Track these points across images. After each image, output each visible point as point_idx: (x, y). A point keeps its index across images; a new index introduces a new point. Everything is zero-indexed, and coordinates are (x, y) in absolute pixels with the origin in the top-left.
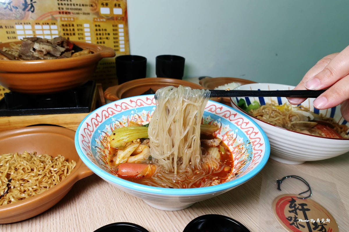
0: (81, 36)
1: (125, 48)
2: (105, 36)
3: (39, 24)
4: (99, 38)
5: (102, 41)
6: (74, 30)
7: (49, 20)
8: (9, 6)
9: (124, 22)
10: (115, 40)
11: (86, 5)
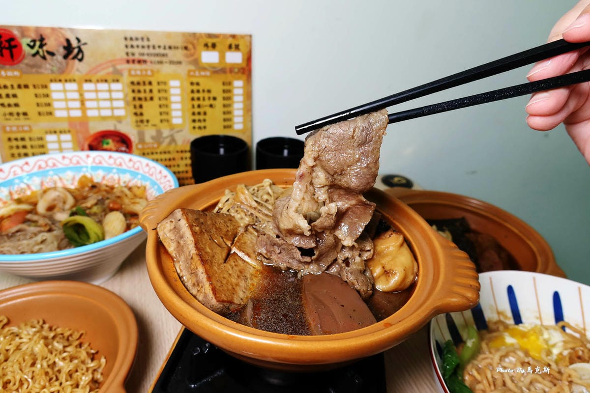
0: (163, 102)
1: (244, 123)
2: (207, 102)
3: (90, 81)
4: (196, 106)
5: (202, 110)
6: (151, 91)
7: (108, 74)
8: (40, 51)
9: (245, 77)
10: (226, 109)
11: (176, 48)
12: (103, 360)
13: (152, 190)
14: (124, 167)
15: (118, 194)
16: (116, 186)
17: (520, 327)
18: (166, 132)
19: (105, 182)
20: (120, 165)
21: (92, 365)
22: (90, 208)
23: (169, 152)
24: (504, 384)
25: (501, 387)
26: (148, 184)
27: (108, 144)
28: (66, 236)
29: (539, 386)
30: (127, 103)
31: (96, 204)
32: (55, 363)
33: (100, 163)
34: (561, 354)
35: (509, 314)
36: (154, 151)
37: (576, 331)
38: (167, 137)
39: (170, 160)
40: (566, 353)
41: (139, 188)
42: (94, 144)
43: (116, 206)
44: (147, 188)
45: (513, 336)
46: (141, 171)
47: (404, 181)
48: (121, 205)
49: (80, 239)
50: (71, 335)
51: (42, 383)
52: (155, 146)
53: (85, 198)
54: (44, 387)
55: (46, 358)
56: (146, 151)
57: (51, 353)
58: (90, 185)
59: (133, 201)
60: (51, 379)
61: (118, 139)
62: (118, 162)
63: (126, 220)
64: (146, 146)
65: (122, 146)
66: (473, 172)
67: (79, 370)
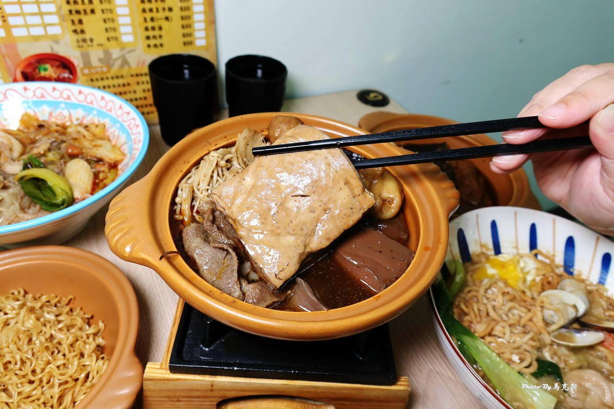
0: (107, 15)
1: (207, 37)
2: (162, 15)
4: (148, 19)
5: (156, 24)
10: (185, 22)
12: (101, 325)
13: (114, 128)
14: (74, 101)
15: (75, 136)
16: (68, 124)
17: (500, 258)
18: (116, 53)
19: (53, 120)
20: (69, 98)
21: (91, 330)
22: (44, 155)
23: (122, 77)
24: (488, 314)
25: (486, 318)
26: (107, 121)
27: (45, 70)
28: (26, 194)
29: (515, 312)
30: (62, 18)
31: (49, 150)
32: (52, 336)
33: (43, 96)
34: (534, 280)
35: (490, 245)
36: (105, 76)
37: (546, 257)
38: (117, 59)
39: (124, 85)
40: (538, 279)
41: (97, 126)
42: (29, 70)
43: (75, 152)
44: (107, 126)
45: (493, 267)
46: (96, 106)
47: (380, 98)
48: (82, 149)
49: (45, 196)
50: (59, 302)
51: (45, 359)
52: (105, 70)
53: (34, 142)
54: (49, 363)
55: (41, 331)
56: (94, 77)
57: (45, 325)
58: (36, 124)
59: (94, 143)
60: (53, 353)
61: (57, 63)
62: (65, 95)
63: (92, 168)
64: (93, 71)
65: (64, 72)
66: (447, 82)
67: (79, 339)
